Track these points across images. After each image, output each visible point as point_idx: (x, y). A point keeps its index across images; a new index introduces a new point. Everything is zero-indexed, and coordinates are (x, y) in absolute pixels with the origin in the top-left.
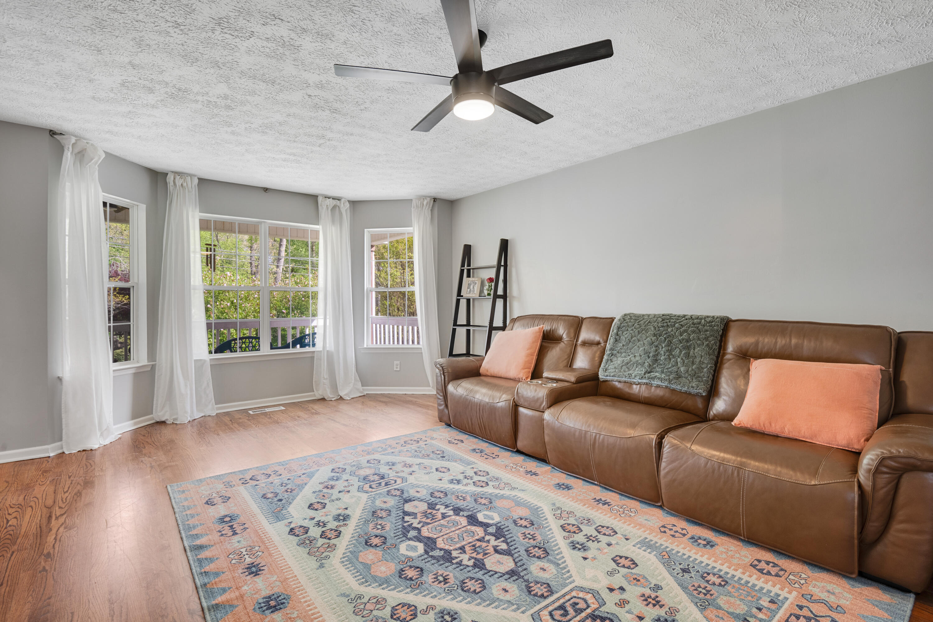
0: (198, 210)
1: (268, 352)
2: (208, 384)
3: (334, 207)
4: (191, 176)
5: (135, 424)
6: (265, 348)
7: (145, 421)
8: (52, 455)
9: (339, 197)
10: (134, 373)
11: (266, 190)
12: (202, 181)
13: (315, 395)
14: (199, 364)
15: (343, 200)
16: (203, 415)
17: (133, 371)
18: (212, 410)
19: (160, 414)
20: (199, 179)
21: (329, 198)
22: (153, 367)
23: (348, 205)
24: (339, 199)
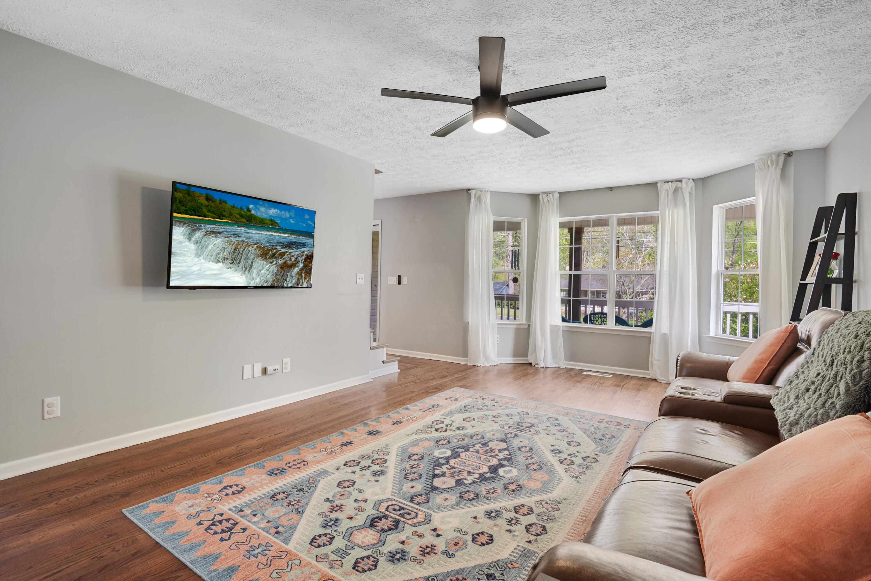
0: (558, 216)
1: (612, 327)
2: (561, 345)
3: (676, 190)
4: (552, 193)
5: (515, 360)
6: (611, 324)
7: (521, 360)
8: (462, 363)
9: (679, 179)
10: (516, 328)
11: (611, 189)
12: (562, 194)
13: (649, 374)
14: (554, 329)
15: (684, 181)
16: (557, 366)
17: (515, 326)
18: (564, 364)
19: (531, 359)
20: (559, 193)
21: (668, 182)
22: (529, 325)
23: (692, 184)
24: (681, 181)
